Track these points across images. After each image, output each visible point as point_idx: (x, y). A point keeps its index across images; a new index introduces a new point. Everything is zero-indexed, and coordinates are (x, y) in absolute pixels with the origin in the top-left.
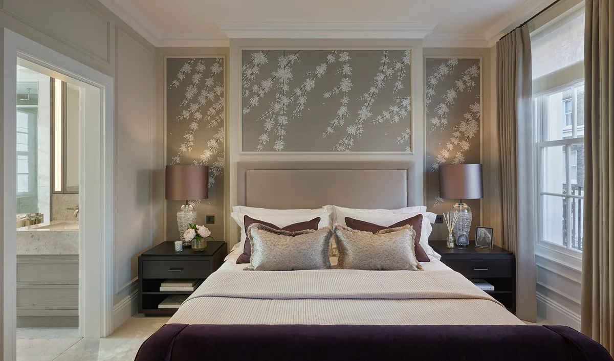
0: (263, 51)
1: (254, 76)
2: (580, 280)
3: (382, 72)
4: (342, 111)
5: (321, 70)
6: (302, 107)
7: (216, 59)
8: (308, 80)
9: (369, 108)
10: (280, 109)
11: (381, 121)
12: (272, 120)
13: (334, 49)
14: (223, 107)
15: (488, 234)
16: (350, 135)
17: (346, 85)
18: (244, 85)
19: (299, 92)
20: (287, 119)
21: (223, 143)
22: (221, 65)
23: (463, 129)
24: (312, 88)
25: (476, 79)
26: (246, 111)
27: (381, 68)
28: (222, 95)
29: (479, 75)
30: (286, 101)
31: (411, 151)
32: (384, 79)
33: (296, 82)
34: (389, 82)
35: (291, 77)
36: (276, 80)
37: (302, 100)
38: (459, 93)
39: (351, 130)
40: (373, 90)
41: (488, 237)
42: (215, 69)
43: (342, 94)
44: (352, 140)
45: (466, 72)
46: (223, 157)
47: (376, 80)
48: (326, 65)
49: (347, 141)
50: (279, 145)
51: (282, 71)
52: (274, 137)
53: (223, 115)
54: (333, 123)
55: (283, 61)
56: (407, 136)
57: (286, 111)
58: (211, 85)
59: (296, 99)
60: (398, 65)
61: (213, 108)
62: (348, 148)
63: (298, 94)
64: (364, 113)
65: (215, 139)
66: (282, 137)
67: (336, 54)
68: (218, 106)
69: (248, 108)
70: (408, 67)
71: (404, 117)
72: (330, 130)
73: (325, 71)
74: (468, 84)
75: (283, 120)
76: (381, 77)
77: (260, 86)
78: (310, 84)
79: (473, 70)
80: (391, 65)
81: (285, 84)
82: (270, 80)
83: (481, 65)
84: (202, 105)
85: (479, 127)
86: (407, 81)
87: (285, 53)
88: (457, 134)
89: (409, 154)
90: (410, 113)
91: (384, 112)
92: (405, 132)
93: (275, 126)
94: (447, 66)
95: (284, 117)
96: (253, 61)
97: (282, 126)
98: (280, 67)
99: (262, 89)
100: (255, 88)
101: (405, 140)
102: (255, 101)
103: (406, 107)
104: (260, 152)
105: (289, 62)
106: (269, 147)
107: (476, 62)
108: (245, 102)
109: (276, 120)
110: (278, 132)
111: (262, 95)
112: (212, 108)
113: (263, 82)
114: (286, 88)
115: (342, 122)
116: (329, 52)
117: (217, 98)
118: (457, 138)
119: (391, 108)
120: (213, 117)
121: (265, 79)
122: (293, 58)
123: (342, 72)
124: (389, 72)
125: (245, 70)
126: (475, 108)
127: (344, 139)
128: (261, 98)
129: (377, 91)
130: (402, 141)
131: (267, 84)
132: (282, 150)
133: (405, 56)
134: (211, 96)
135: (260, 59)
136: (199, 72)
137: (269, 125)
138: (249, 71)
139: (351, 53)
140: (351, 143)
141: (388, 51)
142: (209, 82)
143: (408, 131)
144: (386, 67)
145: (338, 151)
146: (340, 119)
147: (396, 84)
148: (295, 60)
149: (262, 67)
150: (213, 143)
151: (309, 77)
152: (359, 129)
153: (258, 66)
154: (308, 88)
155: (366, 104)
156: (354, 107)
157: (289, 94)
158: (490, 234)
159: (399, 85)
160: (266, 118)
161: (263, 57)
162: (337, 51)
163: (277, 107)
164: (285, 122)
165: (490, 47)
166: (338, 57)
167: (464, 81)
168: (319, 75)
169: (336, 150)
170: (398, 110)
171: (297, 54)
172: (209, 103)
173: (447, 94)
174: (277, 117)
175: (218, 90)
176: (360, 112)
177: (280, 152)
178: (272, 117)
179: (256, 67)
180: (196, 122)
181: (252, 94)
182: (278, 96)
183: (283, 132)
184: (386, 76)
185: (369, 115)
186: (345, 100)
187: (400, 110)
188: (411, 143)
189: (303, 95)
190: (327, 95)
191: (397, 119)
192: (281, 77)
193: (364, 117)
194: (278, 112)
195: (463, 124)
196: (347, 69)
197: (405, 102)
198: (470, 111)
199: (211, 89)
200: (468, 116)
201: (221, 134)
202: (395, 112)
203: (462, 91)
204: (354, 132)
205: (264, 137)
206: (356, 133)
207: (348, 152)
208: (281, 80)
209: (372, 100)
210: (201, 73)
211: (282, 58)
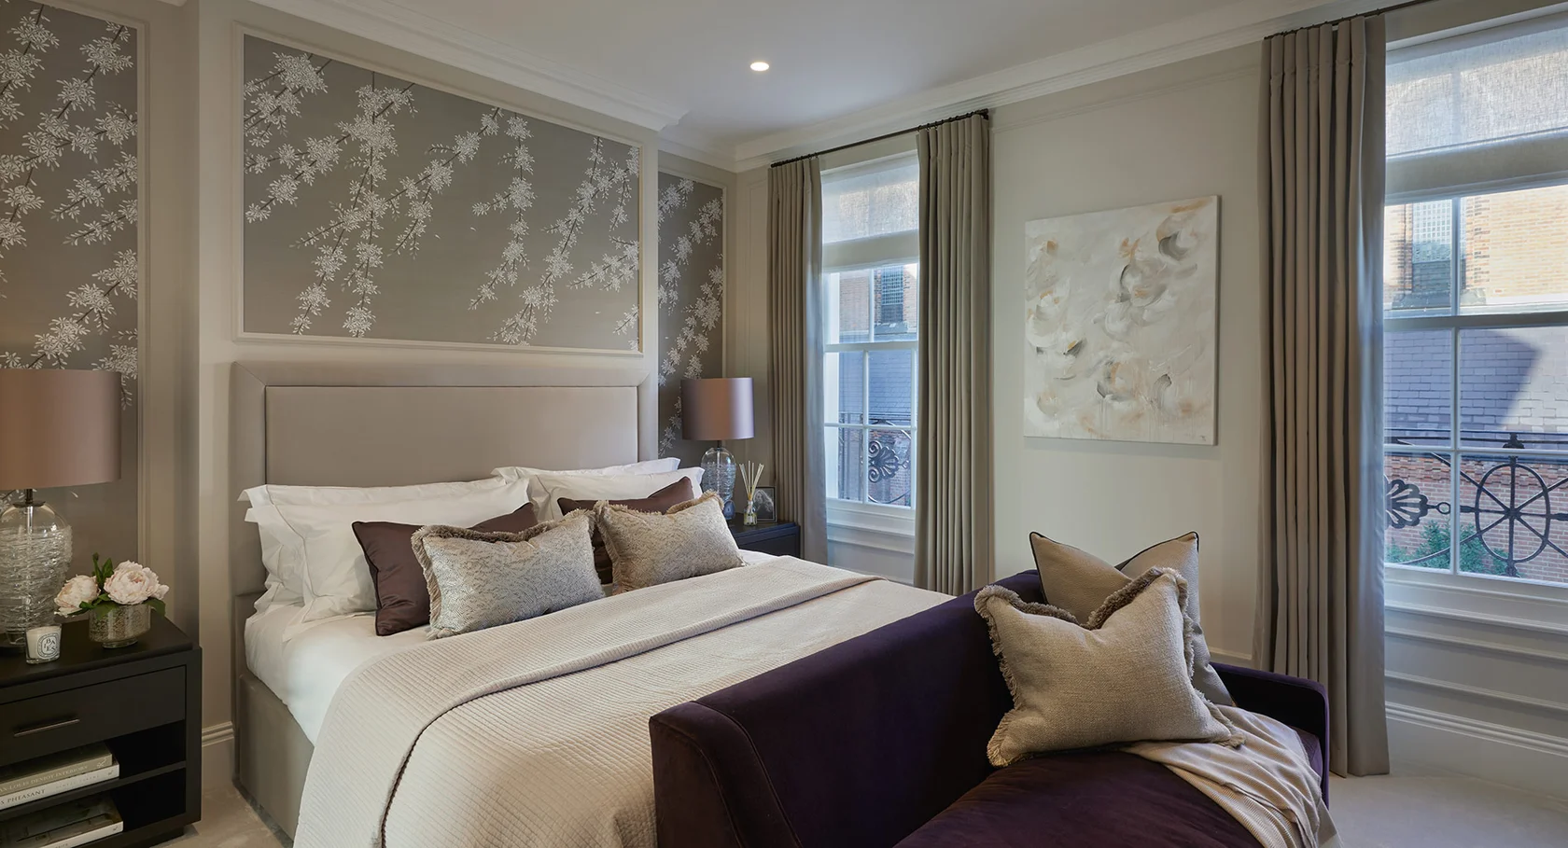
0: (311, 56)
1: (284, 118)
2: (912, 550)
3: (591, 181)
4: (514, 251)
5: (467, 146)
6: (421, 229)
7: (104, 24)
8: (435, 164)
9: (566, 254)
10: (362, 224)
11: (589, 283)
12: (339, 250)
13: (497, 105)
14: (133, 186)
15: (768, 498)
16: (529, 309)
17: (521, 194)
18: (251, 137)
19: (412, 190)
20: (379, 252)
21: (134, 303)
22: (129, 48)
23: (700, 313)
24: (445, 185)
25: (717, 224)
26: (255, 214)
27: (589, 172)
28: (131, 146)
29: (721, 217)
30: (377, 205)
31: (640, 349)
32: (594, 195)
33: (406, 163)
34: (603, 204)
35: (392, 146)
36: (350, 147)
37: (421, 211)
38: (694, 245)
39: (532, 296)
40: (574, 215)
41: (769, 503)
42: (102, 55)
43: (512, 214)
44: (533, 319)
45: (704, 209)
46: (134, 343)
47: (580, 195)
48: (479, 138)
49: (523, 321)
50: (359, 320)
51: (367, 124)
52: (342, 298)
53: (133, 212)
54: (494, 277)
55: (371, 100)
56: (633, 321)
57: (378, 232)
58: (85, 105)
59: (406, 204)
60: (619, 174)
61: (94, 182)
62: (525, 339)
63: (410, 194)
64: (558, 264)
65: (100, 285)
66: (367, 300)
67: (503, 118)
68: (113, 181)
69: (263, 207)
70: (635, 182)
71: (628, 280)
72: (486, 292)
73: (475, 150)
74: (707, 231)
75: (370, 254)
76: (587, 191)
77: (303, 152)
78: (439, 175)
79: (713, 206)
80: (607, 171)
81: (376, 163)
82: (332, 141)
83: (724, 200)
84: (42, 165)
85: (721, 311)
86: (634, 208)
87: (376, 80)
88: (691, 321)
89: (635, 356)
90: (638, 274)
91: (594, 266)
92: (630, 312)
93: (346, 269)
94: (678, 191)
95: (371, 248)
96: (281, 77)
97: (367, 270)
98: (362, 113)
99: (308, 160)
100: (287, 154)
101: (629, 328)
102: (284, 190)
103: (631, 262)
104: (301, 337)
105: (388, 106)
106: (330, 323)
107: (717, 193)
108: (254, 190)
109: (351, 253)
110: (355, 285)
111: (307, 177)
112: (84, 181)
113: (311, 142)
114: (377, 172)
115: (512, 277)
116: (487, 109)
117: (109, 154)
118: (691, 328)
119: (607, 259)
120: (91, 212)
121: (319, 135)
122: (396, 96)
123: (514, 162)
124: (604, 183)
125: (255, 95)
126: (717, 275)
127: (518, 317)
128: (303, 186)
129: (582, 220)
130: (624, 329)
131: (324, 151)
132: (367, 335)
133: (630, 157)
134: (84, 142)
135: (301, 75)
136: (26, 50)
137: (330, 263)
138: (267, 103)
139: (532, 123)
140: (532, 327)
141: (602, 139)
142: (77, 92)
143: (635, 309)
144: (598, 171)
145: (505, 343)
146: (509, 270)
147: (616, 212)
148: (403, 106)
149: (307, 100)
150: (92, 296)
151: (438, 157)
152: (548, 297)
153: (296, 92)
154: (436, 183)
155: (562, 244)
156: (539, 245)
157: (384, 191)
158: (771, 497)
159: (620, 214)
160: (320, 243)
161: (311, 72)
162: (503, 111)
163: (353, 219)
164: (375, 262)
165: (737, 171)
166: (504, 125)
167: (701, 225)
168: (462, 159)
169: (500, 341)
170: (619, 264)
171: (409, 93)
172: (74, 165)
173: (677, 243)
174: (352, 244)
175: (116, 129)
176: (549, 259)
177: (360, 340)
178: (338, 244)
179: (288, 94)
180: (13, 218)
181: (276, 170)
182: (355, 188)
183: (371, 288)
184: (597, 192)
185: (568, 267)
186: (519, 228)
187: (622, 266)
188: (639, 335)
189: (423, 198)
190: (480, 209)
191: (616, 282)
192: (365, 142)
193: (557, 272)
194: (357, 233)
195: (700, 303)
196: (523, 158)
197: (631, 251)
198: (709, 280)
199: (82, 118)
200: (706, 289)
201: (125, 271)
202: (613, 270)
203: (699, 242)
204: (536, 303)
205: (315, 296)
206: (541, 305)
207: (524, 346)
208: (364, 149)
209: (573, 236)
210: (38, 54)
211: (365, 91)
